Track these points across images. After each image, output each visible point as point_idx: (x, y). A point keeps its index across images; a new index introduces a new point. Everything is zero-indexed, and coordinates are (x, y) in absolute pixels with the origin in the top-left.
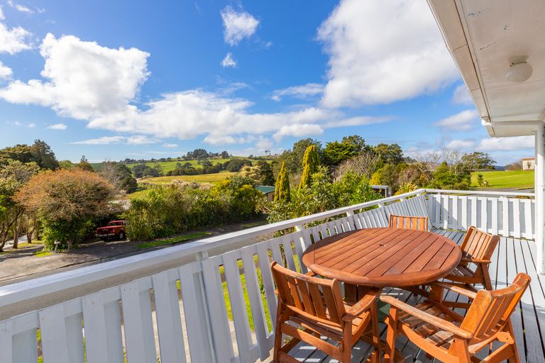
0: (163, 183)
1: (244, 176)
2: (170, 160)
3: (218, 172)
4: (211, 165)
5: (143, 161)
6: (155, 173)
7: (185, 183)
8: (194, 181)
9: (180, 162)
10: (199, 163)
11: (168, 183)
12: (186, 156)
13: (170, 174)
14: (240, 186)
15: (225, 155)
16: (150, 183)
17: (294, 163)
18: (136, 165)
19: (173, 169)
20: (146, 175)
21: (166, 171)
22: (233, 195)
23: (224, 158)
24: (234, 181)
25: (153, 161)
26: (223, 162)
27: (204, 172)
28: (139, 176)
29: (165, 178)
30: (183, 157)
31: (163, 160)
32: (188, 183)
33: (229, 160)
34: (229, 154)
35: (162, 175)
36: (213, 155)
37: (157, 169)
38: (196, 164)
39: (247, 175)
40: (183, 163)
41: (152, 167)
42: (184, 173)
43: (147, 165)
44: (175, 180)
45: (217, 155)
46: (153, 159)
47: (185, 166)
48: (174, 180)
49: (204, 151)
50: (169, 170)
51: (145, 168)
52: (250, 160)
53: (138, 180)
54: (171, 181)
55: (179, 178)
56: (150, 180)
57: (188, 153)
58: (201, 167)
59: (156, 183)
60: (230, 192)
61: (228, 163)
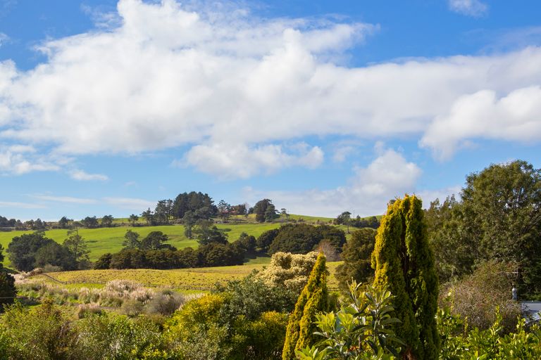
0: (83, 289)
1: (270, 283)
2: (108, 222)
3: (241, 263)
4: (222, 240)
5: (40, 226)
6: (68, 260)
7: (141, 292)
8: (168, 286)
9: (135, 230)
10: (189, 234)
11: (95, 290)
12: (153, 211)
13: (105, 263)
14: (254, 316)
15: (265, 210)
16: (49, 285)
17: (467, 241)
18: (19, 234)
19: (116, 249)
20: (42, 264)
21: (95, 255)
22: (227, 341)
23: (261, 219)
24: (236, 296)
25: (64, 223)
26: (258, 230)
27: (200, 261)
28: (25, 265)
29: (91, 273)
30: (147, 215)
31: (91, 223)
32: (151, 291)
33: (277, 226)
34: (278, 209)
35: (85, 266)
36: (232, 211)
37: (72, 247)
38: (179, 237)
39: (281, 279)
40: (143, 232)
41: (61, 242)
42: (145, 263)
43: (49, 235)
44: (116, 282)
45: (241, 209)
46: (64, 220)
47: (148, 240)
48: (116, 279)
49: (203, 199)
50: (104, 252)
51: (41, 243)
52: (342, 228)
53: (19, 279)
54: (104, 282)
55: (129, 275)
56: (54, 280)
57: (161, 204)
58: (195, 244)
59: (66, 289)
60: (217, 331)
61: (271, 235)
